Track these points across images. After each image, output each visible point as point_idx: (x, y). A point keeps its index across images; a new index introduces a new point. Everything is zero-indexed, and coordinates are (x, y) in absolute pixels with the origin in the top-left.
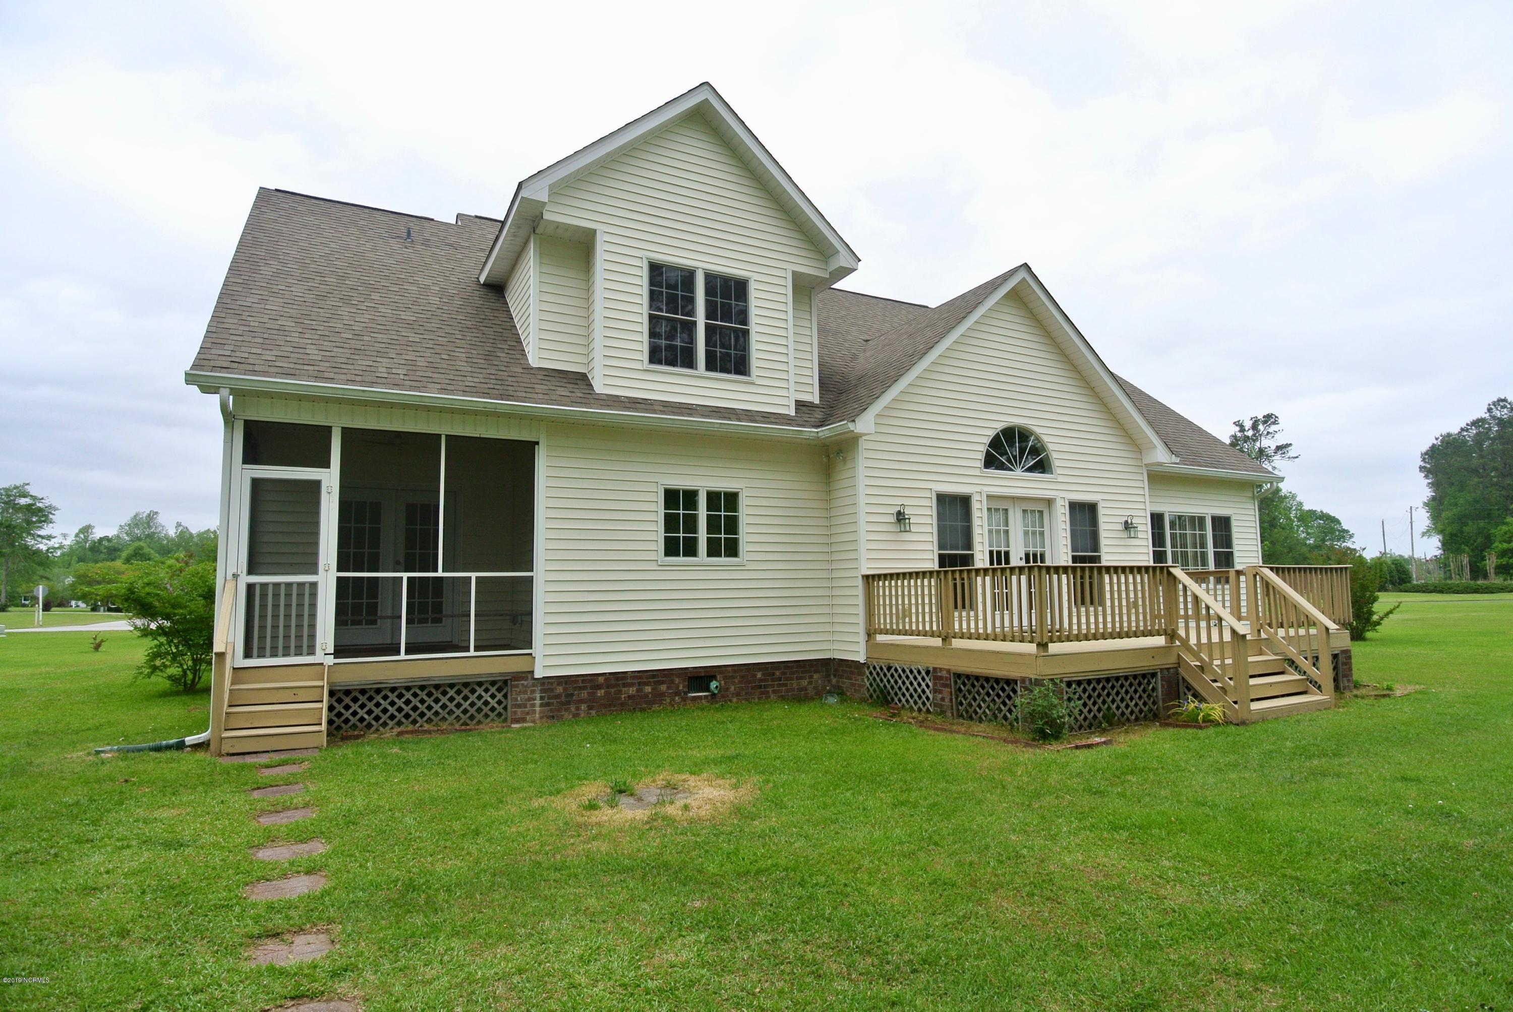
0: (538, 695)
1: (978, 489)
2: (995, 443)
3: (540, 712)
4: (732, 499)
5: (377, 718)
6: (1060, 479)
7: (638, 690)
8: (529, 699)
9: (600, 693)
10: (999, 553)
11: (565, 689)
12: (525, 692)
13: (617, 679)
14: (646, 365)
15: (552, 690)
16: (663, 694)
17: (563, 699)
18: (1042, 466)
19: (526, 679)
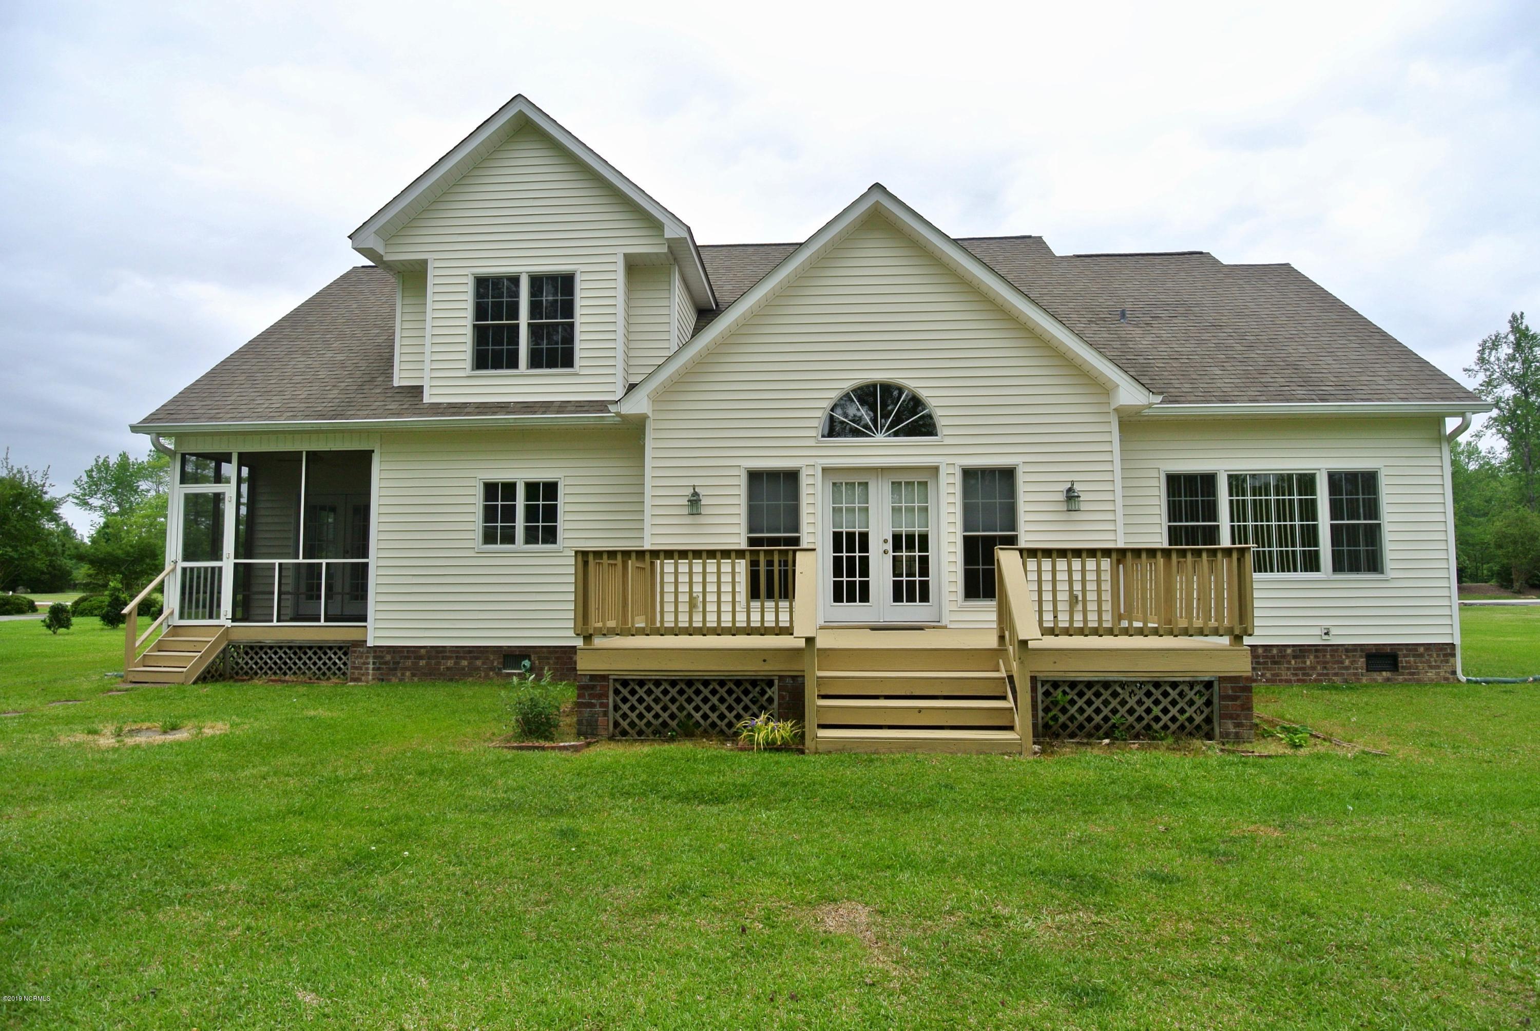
0: (371, 661)
1: (811, 461)
2: (845, 407)
3: (373, 675)
4: (551, 489)
5: (261, 669)
6: (947, 441)
7: (455, 663)
8: (365, 663)
9: (422, 663)
10: (851, 536)
11: (393, 658)
12: (361, 657)
13: (438, 652)
14: (469, 372)
15: (382, 657)
16: (477, 669)
17: (391, 665)
19: (362, 646)
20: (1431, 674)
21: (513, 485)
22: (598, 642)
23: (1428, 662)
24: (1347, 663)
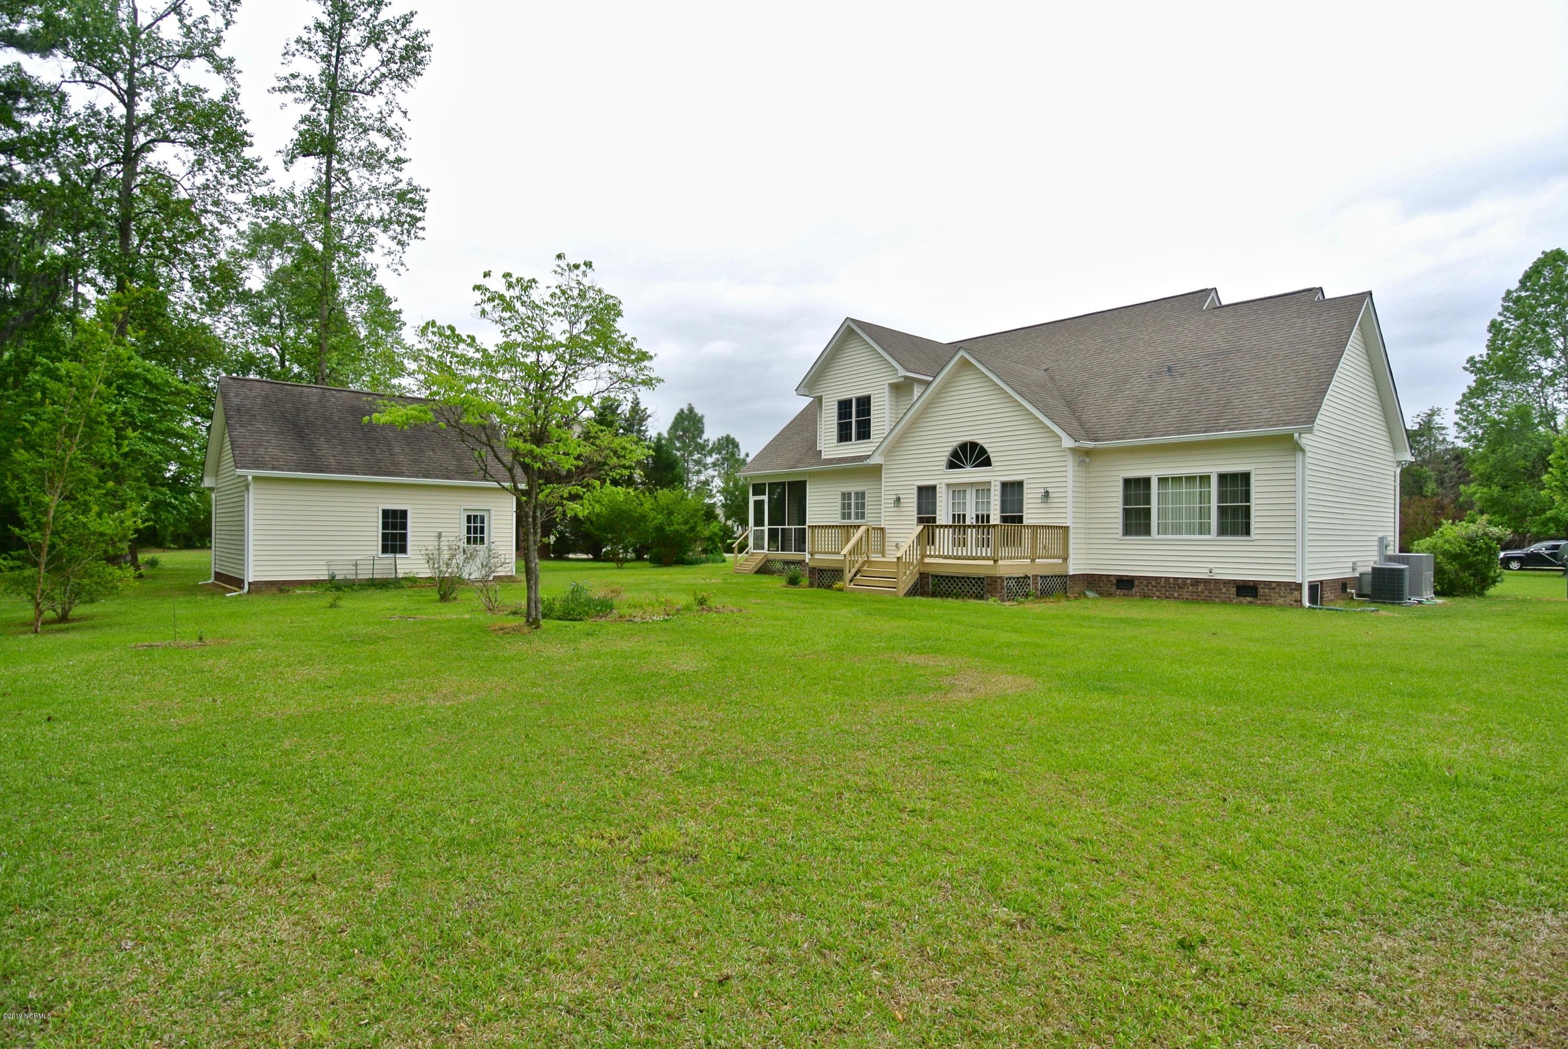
1: (941, 481)
2: (955, 454)
4: (863, 494)
5: (774, 571)
6: (996, 469)
10: (959, 515)
14: (836, 444)
18: (987, 462)
20: (1280, 601)
21: (850, 494)
22: (817, 556)
23: (1278, 593)
24: (1224, 590)
